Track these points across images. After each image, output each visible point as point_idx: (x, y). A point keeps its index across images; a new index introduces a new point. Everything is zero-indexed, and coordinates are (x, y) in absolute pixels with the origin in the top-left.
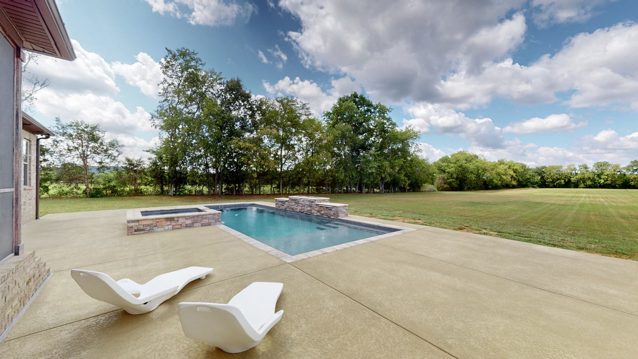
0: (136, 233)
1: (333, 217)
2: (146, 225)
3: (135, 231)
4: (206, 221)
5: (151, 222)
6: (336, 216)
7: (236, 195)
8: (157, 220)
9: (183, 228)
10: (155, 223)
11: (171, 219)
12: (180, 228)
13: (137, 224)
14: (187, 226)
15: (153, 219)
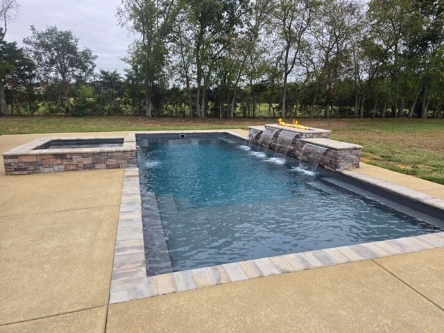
0: (16, 173)
1: (329, 168)
2: (27, 162)
3: (15, 170)
4: (113, 161)
5: (34, 159)
6: (333, 166)
7: (224, 117)
8: (42, 157)
9: (79, 170)
10: (39, 160)
11: (62, 156)
12: (75, 170)
13: (17, 161)
14: (85, 167)
15: (36, 155)
